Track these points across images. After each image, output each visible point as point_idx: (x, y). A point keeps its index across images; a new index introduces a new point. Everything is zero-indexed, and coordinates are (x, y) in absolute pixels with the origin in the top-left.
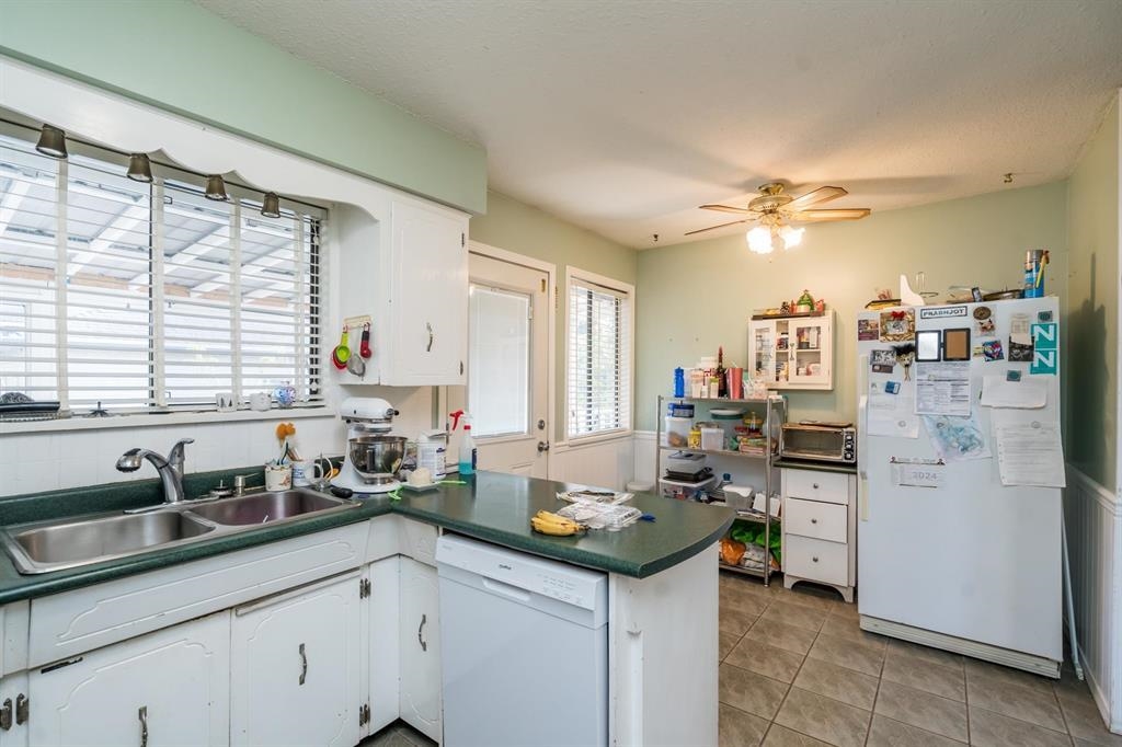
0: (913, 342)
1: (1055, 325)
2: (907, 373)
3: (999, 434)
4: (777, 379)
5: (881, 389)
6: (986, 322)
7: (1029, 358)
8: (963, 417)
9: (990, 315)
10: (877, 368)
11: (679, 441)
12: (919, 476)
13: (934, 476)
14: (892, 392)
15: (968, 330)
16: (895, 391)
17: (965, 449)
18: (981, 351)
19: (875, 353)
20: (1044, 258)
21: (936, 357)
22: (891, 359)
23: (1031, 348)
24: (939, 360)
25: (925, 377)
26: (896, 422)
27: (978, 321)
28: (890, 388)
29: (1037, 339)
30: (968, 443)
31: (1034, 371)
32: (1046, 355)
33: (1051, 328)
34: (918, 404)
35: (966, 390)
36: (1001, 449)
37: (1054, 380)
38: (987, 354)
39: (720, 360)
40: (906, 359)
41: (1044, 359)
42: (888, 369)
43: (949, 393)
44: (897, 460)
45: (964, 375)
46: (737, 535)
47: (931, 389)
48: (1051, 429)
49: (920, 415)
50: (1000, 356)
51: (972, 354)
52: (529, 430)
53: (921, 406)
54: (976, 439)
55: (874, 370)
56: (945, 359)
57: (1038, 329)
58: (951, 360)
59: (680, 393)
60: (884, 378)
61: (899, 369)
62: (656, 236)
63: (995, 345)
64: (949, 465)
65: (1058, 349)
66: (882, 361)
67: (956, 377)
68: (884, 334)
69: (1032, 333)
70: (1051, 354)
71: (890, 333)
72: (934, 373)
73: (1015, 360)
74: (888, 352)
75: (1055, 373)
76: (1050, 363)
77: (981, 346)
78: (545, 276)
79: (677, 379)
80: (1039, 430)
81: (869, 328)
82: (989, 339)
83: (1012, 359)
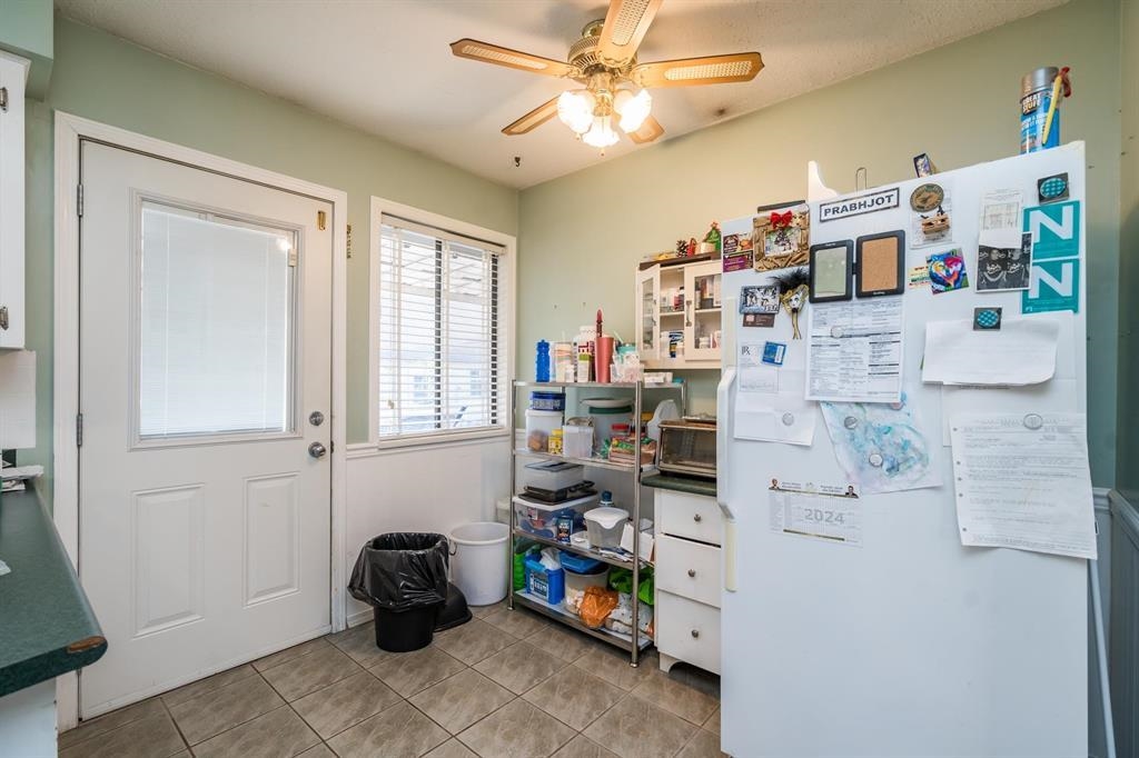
0: (806, 269)
1: (1076, 205)
2: (795, 326)
3: (958, 441)
4: (673, 355)
5: (757, 355)
6: (932, 215)
7: (1018, 280)
8: (890, 406)
9: (941, 198)
10: (750, 318)
11: (541, 444)
12: (815, 515)
13: (840, 519)
14: (772, 361)
15: (899, 236)
16: (778, 358)
17: (893, 469)
18: (925, 273)
19: (747, 292)
20: (1058, 79)
21: (842, 292)
22: (772, 301)
23: (1025, 258)
24: (847, 298)
25: (824, 331)
26: (780, 416)
27: (918, 215)
28: (770, 353)
29: (1035, 239)
30: (900, 457)
31: (1028, 305)
32: (1055, 270)
33: (1067, 212)
34: (813, 380)
35: (895, 353)
36: (959, 471)
37: (1072, 326)
38: (934, 278)
39: (599, 330)
40: (797, 298)
41: (1049, 279)
42: (766, 319)
43: (867, 360)
44: (780, 485)
45: (893, 323)
46: (616, 581)
47: (834, 353)
48: (1063, 430)
49: (817, 403)
50: (960, 281)
51: (907, 280)
52: (289, 424)
53: (817, 385)
54: (915, 450)
55: (746, 324)
56: (861, 295)
57: (1039, 218)
58: (870, 295)
59: (543, 376)
60: (761, 336)
61: (783, 318)
62: (517, 160)
63: (951, 259)
64: (866, 499)
65: (1082, 255)
66: (756, 306)
67: (878, 328)
68: (761, 256)
69: (1026, 227)
70: (1067, 269)
71: (770, 254)
72: (840, 321)
73: (991, 285)
74: (767, 289)
75: (1076, 311)
76: (1064, 289)
77: (925, 264)
78: (327, 208)
79: (539, 356)
80: (1039, 435)
81: (739, 249)
82: (941, 248)
83: (985, 284)
